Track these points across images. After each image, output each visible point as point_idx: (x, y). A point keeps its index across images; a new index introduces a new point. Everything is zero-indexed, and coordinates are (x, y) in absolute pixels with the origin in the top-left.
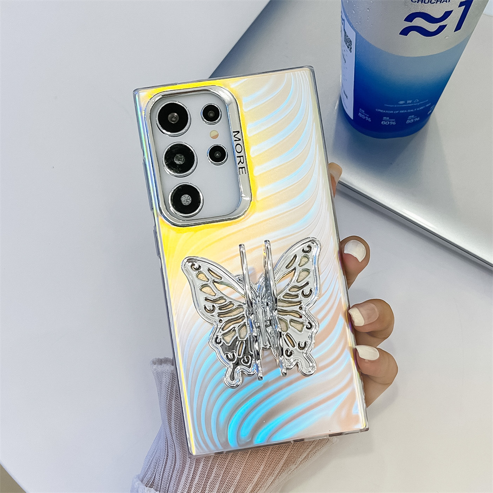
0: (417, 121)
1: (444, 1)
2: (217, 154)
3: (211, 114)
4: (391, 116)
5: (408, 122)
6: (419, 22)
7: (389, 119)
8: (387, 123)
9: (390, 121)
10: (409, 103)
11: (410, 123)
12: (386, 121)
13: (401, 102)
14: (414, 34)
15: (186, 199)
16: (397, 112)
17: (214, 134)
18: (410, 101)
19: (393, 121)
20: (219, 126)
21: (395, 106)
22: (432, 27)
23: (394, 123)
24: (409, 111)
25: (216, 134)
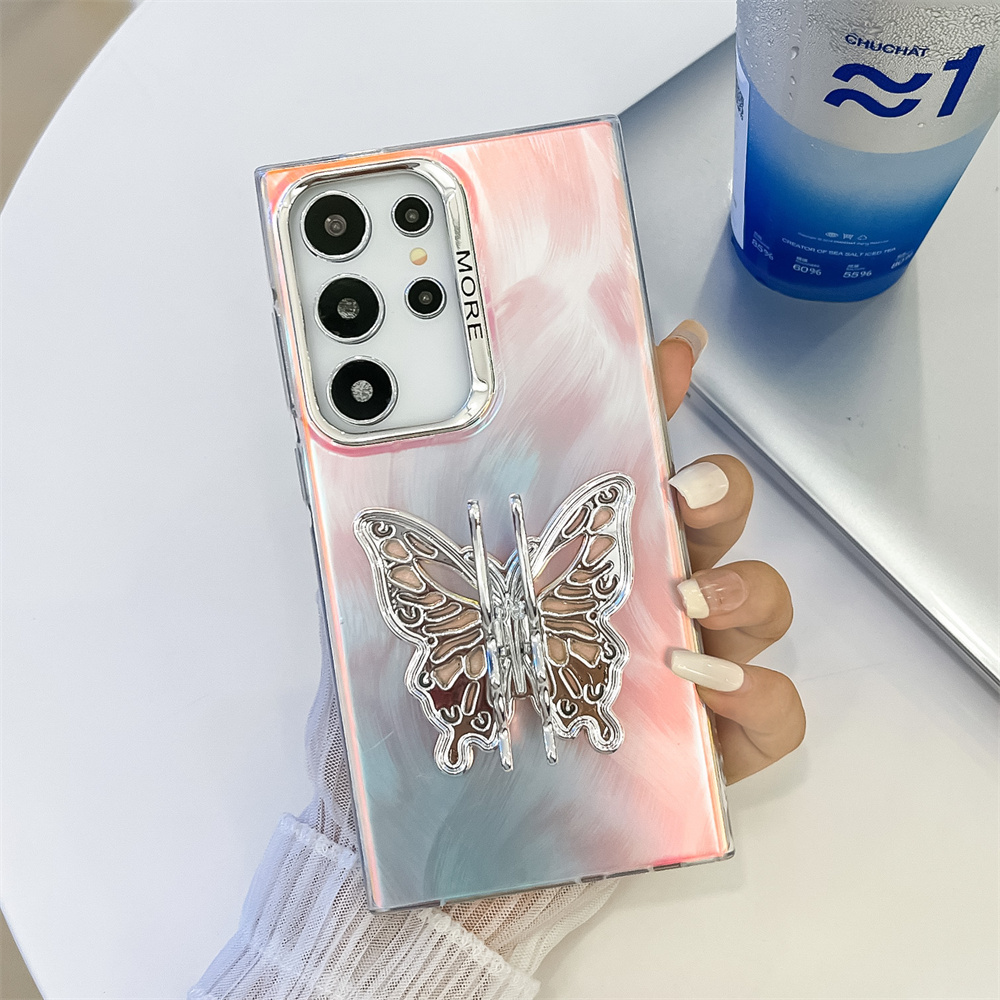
0: (865, 276)
2: (425, 298)
3: (412, 215)
4: (813, 258)
7: (809, 262)
8: (804, 269)
10: (847, 240)
11: (850, 278)
12: (802, 265)
13: (832, 235)
15: (362, 390)
16: (824, 251)
17: (419, 255)
18: (850, 237)
19: (816, 269)
20: (428, 241)
23: (818, 273)
24: (847, 254)
25: (422, 255)
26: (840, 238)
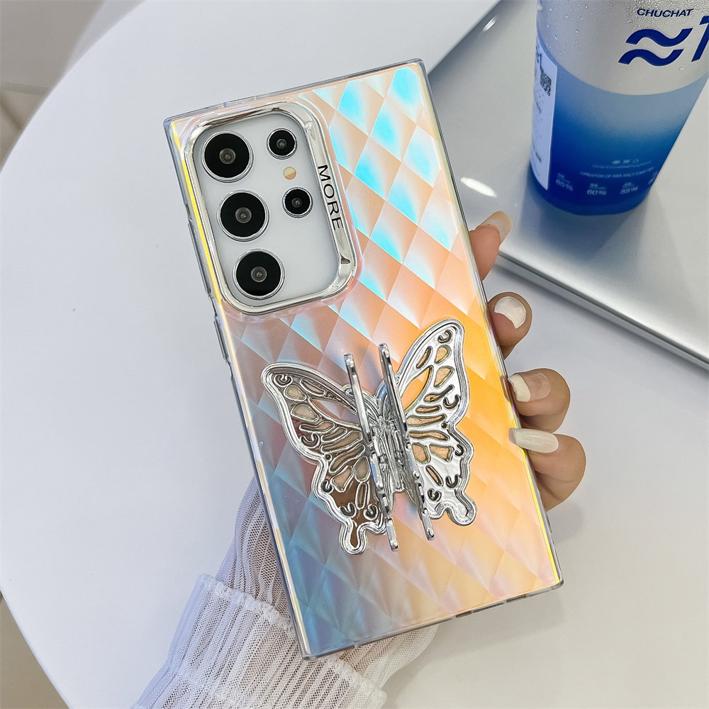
1: (681, 14)
2: (297, 202)
3: (282, 144)
5: (623, 191)
6: (646, 44)
7: (599, 186)
9: (598, 190)
10: (626, 164)
12: (593, 190)
13: (616, 162)
14: (638, 61)
15: (259, 275)
16: (609, 176)
17: (290, 172)
19: (603, 190)
20: (295, 160)
21: (607, 167)
22: (663, 52)
25: (292, 171)
26: (621, 164)
